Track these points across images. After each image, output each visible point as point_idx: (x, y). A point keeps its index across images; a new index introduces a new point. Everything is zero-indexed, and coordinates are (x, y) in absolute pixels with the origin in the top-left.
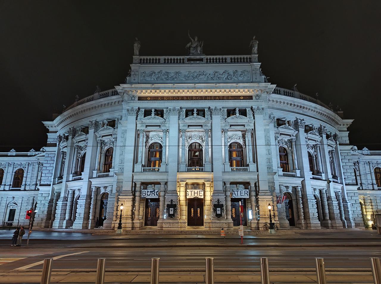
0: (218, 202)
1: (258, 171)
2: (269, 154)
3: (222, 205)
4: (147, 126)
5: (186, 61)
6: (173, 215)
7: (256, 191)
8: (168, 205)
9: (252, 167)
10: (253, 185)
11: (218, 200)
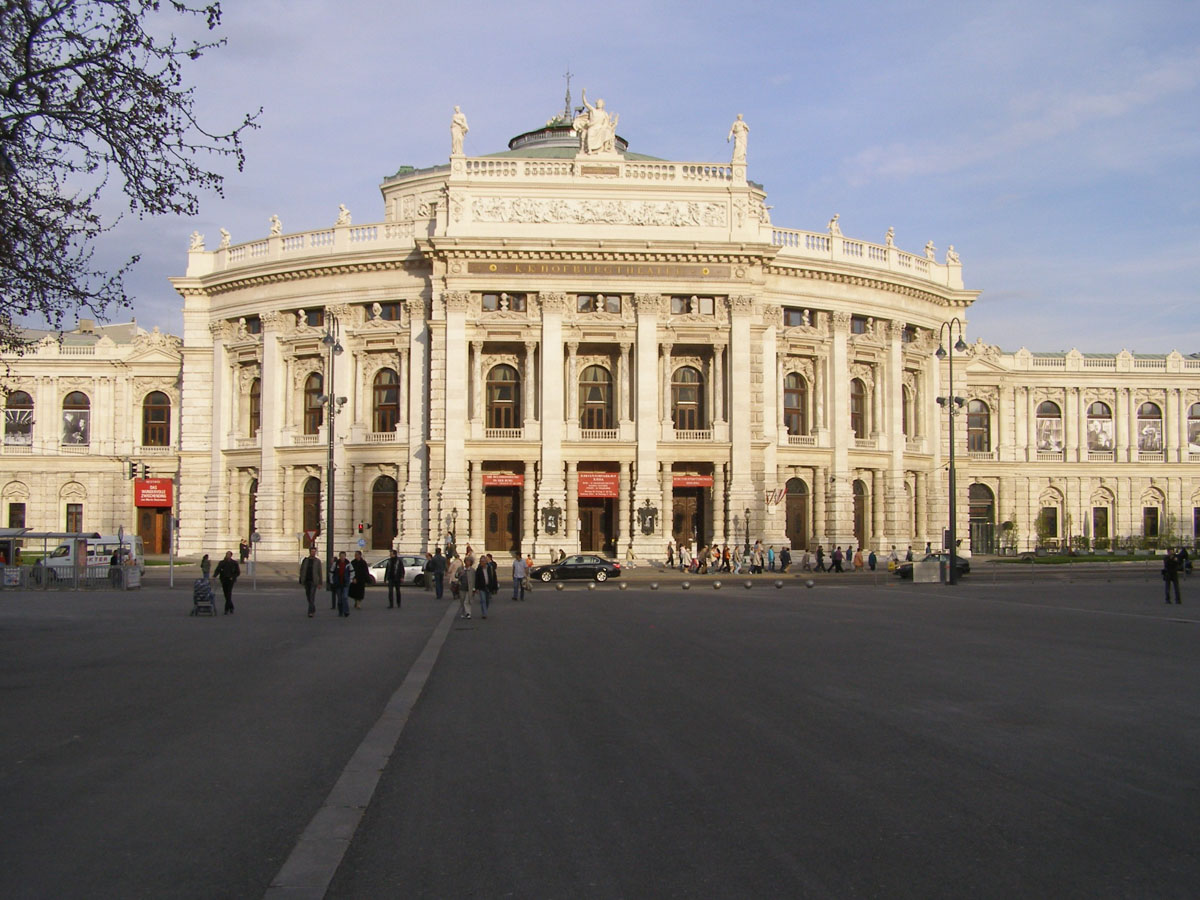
0: (648, 505)
1: (731, 441)
2: (758, 402)
3: (655, 511)
4: (489, 333)
5: (578, 170)
6: (556, 529)
7: (725, 481)
8: (544, 510)
9: (719, 430)
10: (719, 469)
11: (648, 501)
